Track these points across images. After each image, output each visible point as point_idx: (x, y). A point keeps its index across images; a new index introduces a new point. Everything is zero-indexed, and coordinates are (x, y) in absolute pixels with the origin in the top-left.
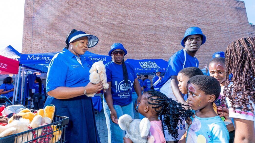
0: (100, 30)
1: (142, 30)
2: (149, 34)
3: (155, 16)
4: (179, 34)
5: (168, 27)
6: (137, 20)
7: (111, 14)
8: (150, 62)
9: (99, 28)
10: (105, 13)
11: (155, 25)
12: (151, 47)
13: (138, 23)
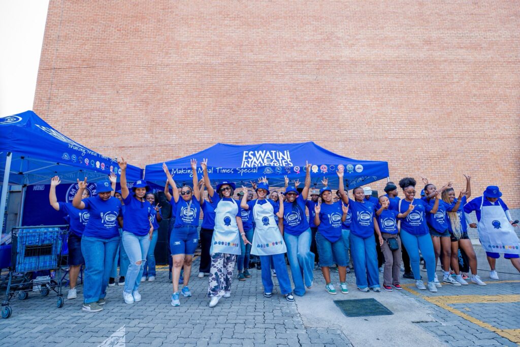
0: (181, 82)
1: (283, 73)
2: (301, 83)
3: (320, 37)
4: (385, 78)
5: (354, 62)
6: (270, 51)
7: (209, 43)
8: (273, 152)
9: (179, 78)
10: (196, 42)
11: (317, 59)
12: (305, 115)
13: (273, 57)
